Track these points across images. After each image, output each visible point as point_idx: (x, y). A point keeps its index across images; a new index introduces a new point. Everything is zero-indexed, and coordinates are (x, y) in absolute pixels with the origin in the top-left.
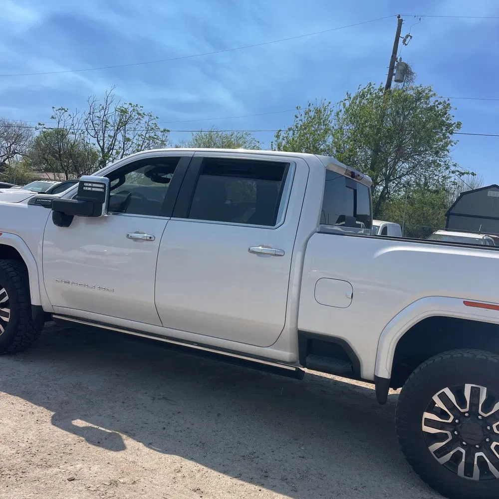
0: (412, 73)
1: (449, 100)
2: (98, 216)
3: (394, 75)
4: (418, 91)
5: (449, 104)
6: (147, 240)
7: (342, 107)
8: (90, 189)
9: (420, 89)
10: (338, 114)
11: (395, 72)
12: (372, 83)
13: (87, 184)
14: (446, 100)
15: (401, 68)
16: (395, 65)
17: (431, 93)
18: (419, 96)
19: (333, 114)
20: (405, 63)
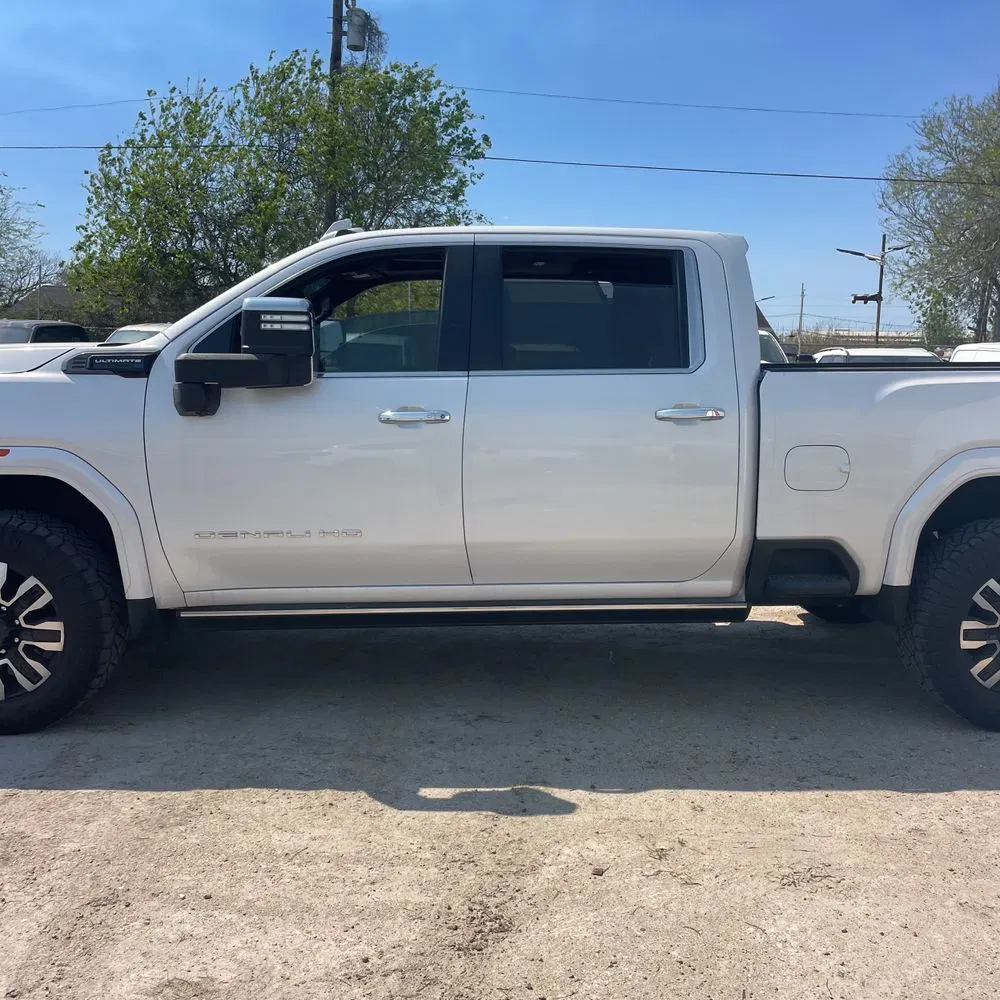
0: (380, 34)
1: (464, 93)
2: (302, 385)
3: (345, 34)
4: (411, 73)
5: (465, 103)
6: (436, 421)
7: (240, 96)
8: (277, 326)
9: (414, 71)
10: (231, 112)
11: (345, 28)
12: (300, 51)
13: (268, 317)
14: (459, 92)
15: (356, 20)
16: (344, 14)
17: (433, 80)
18: (412, 83)
19: (221, 113)
20: (362, 11)
